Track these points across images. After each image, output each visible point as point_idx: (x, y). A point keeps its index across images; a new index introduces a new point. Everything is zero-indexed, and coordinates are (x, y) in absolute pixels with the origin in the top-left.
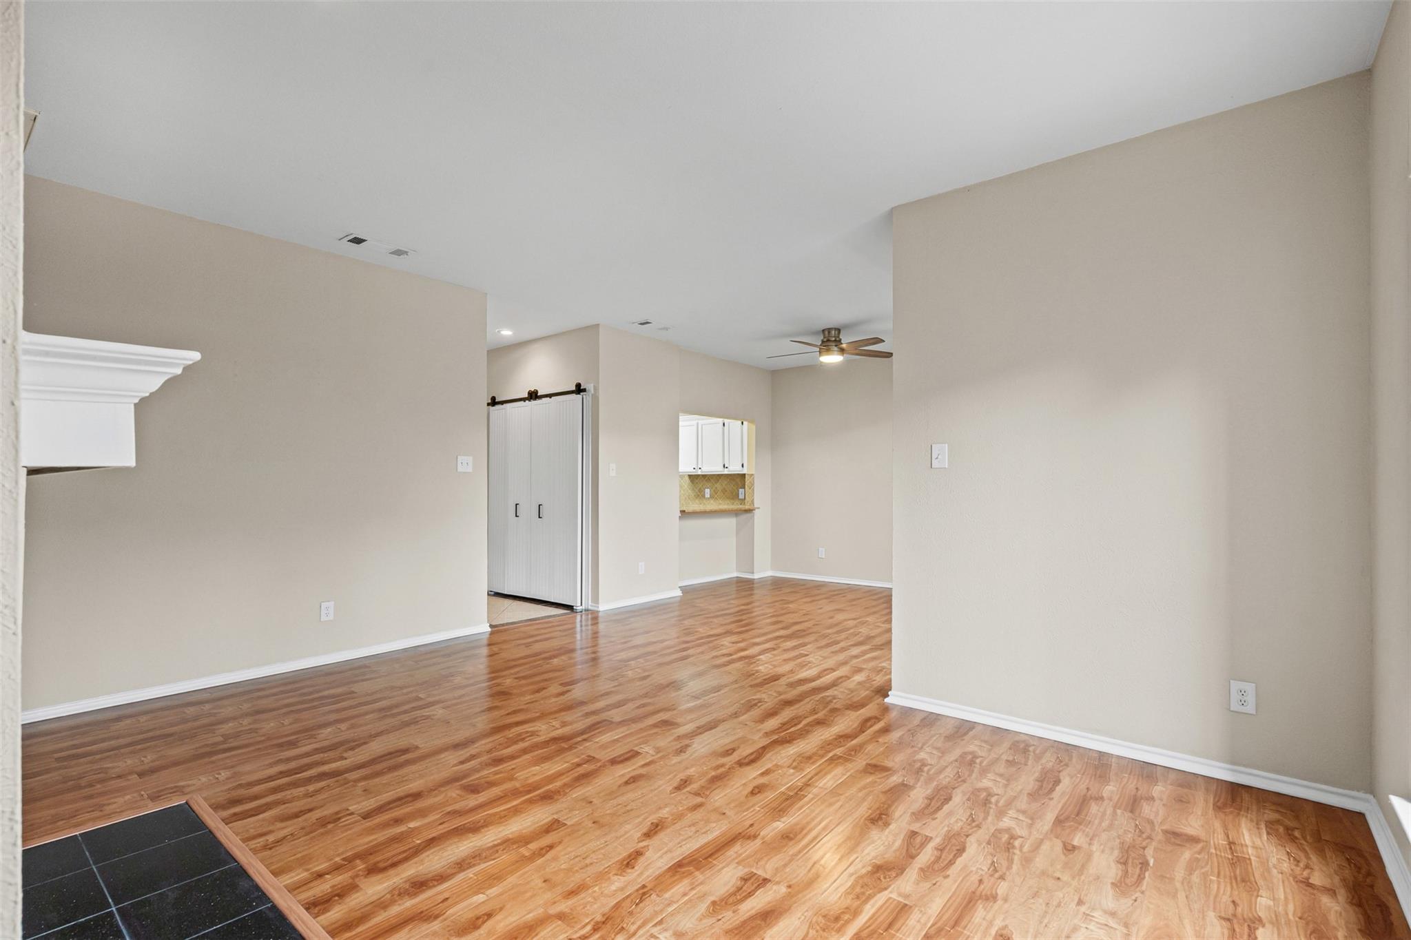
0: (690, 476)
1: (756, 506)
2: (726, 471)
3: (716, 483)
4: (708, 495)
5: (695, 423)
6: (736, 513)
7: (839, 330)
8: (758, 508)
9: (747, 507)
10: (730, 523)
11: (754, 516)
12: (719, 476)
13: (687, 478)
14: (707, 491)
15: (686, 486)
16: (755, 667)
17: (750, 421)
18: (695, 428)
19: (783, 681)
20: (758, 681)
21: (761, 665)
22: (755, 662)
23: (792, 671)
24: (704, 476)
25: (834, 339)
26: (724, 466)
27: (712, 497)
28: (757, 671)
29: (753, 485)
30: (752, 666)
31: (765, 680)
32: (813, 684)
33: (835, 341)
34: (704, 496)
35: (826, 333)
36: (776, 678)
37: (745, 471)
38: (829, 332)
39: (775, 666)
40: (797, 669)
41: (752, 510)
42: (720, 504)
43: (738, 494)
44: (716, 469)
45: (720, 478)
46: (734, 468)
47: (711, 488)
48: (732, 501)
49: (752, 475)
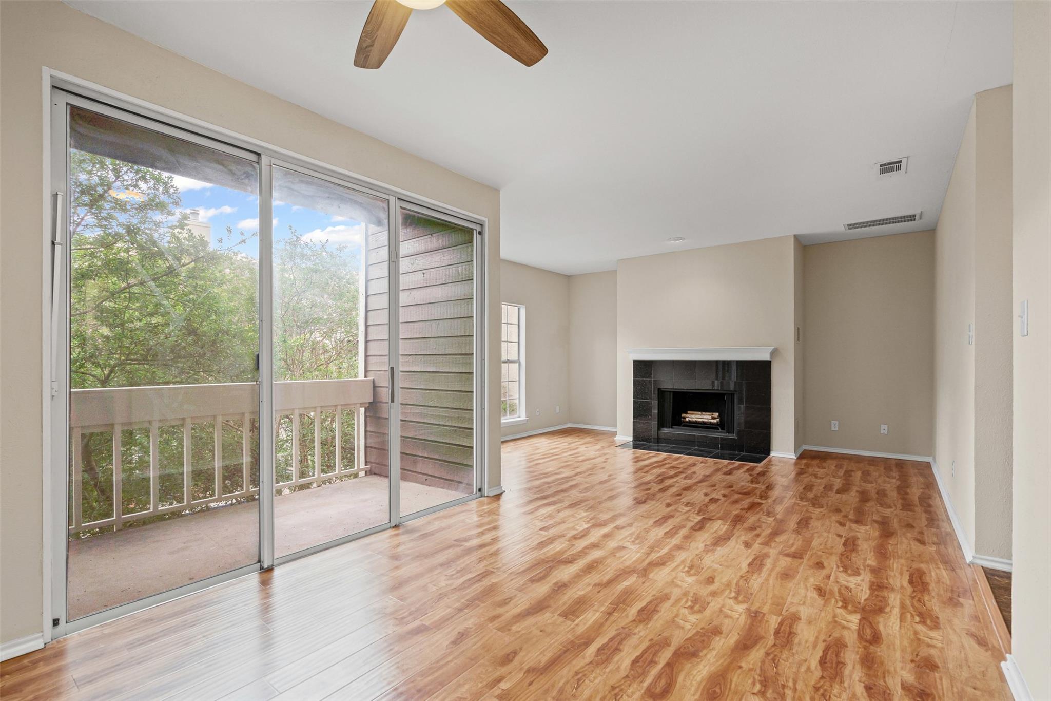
16: (590, 514)
19: (567, 504)
20: (583, 504)
21: (584, 517)
22: (591, 519)
23: (559, 511)
28: (587, 511)
30: (592, 515)
31: (579, 504)
32: (545, 502)
36: (572, 506)
39: (573, 516)
40: (554, 514)
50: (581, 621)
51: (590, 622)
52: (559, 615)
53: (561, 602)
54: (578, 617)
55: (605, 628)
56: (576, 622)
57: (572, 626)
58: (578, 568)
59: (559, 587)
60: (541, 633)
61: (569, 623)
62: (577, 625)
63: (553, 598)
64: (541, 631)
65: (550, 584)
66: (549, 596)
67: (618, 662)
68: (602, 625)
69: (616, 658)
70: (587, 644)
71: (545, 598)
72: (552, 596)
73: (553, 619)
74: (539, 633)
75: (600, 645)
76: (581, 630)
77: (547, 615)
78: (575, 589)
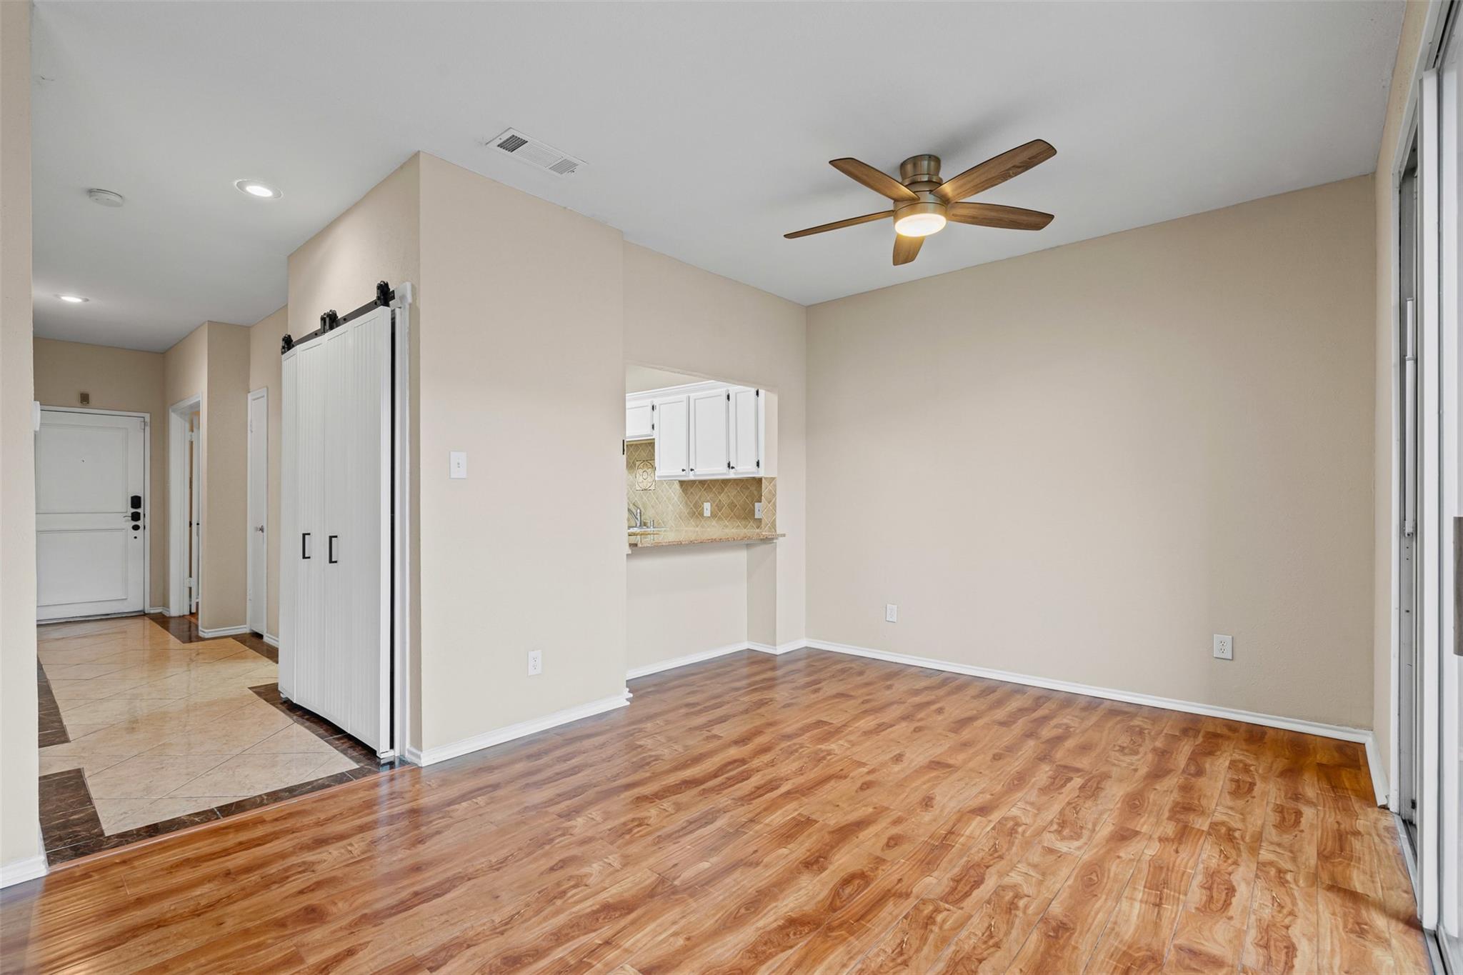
0: (682, 483)
1: (779, 532)
2: (732, 475)
3: (720, 493)
4: (707, 513)
5: (684, 397)
6: (748, 544)
7: (936, 160)
8: (784, 535)
9: (765, 533)
10: (740, 558)
11: (775, 548)
12: (725, 482)
13: (677, 486)
14: (707, 506)
15: (676, 499)
17: (771, 388)
18: (685, 404)
24: (702, 482)
25: (925, 178)
26: (729, 464)
27: (713, 515)
29: (774, 495)
33: (930, 182)
34: (701, 514)
35: (909, 167)
37: (761, 473)
38: (915, 165)
41: (773, 539)
42: (727, 526)
43: (754, 511)
44: (717, 471)
45: (726, 485)
46: (745, 469)
47: (713, 502)
48: (744, 522)
49: (773, 479)
50: (791, 814)
51: (779, 812)
52: (817, 822)
53: (814, 838)
54: (793, 818)
55: (764, 806)
56: (796, 813)
57: (802, 809)
58: (780, 904)
59: (817, 861)
60: (837, 804)
61: (805, 813)
62: (796, 810)
63: (826, 845)
64: (838, 806)
65: (831, 868)
66: (832, 847)
67: (763, 779)
68: (765, 810)
69: (763, 782)
70: (788, 793)
71: (837, 844)
72: (828, 848)
73: (825, 817)
74: (840, 804)
75: (775, 792)
76: (794, 805)
77: (832, 822)
78: (793, 856)
